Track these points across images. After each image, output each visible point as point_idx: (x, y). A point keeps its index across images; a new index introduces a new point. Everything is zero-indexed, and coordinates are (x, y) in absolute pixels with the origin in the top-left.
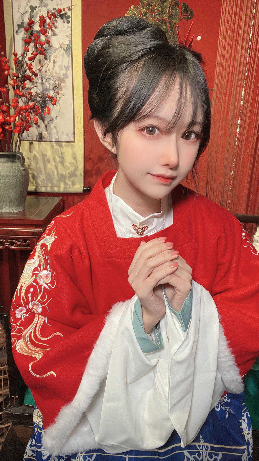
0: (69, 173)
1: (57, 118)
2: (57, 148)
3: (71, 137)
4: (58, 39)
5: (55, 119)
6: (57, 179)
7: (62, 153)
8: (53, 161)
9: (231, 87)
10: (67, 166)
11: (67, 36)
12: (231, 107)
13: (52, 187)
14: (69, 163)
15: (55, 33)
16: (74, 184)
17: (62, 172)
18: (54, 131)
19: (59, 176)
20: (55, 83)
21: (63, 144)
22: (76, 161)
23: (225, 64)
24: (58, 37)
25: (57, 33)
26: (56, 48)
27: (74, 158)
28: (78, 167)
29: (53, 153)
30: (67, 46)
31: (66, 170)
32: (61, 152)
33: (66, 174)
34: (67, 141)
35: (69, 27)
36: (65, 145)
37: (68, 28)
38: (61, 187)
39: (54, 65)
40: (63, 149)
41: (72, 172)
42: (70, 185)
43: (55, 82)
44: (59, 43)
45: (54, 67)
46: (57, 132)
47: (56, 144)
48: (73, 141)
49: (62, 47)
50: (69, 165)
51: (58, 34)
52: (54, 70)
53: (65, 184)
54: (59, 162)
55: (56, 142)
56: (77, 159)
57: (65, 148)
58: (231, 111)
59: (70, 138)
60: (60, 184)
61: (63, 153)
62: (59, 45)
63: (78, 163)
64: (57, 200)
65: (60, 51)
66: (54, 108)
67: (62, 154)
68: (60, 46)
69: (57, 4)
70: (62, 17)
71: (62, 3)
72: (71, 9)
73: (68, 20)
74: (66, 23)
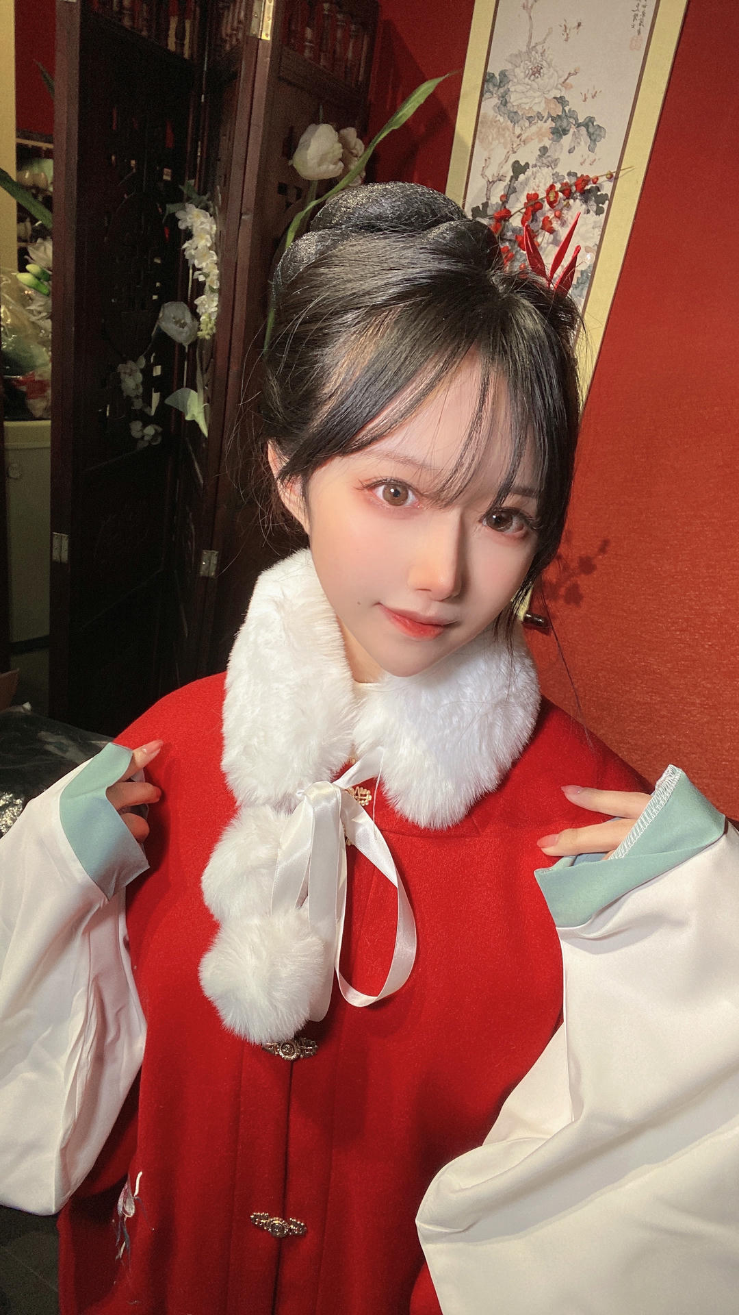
11: (587, 249)
15: (558, 237)
30: (580, 276)
35: (598, 225)
37: (593, 228)
69: (582, 160)
70: (586, 195)
71: (595, 160)
72: (616, 178)
73: (601, 205)
74: (594, 214)
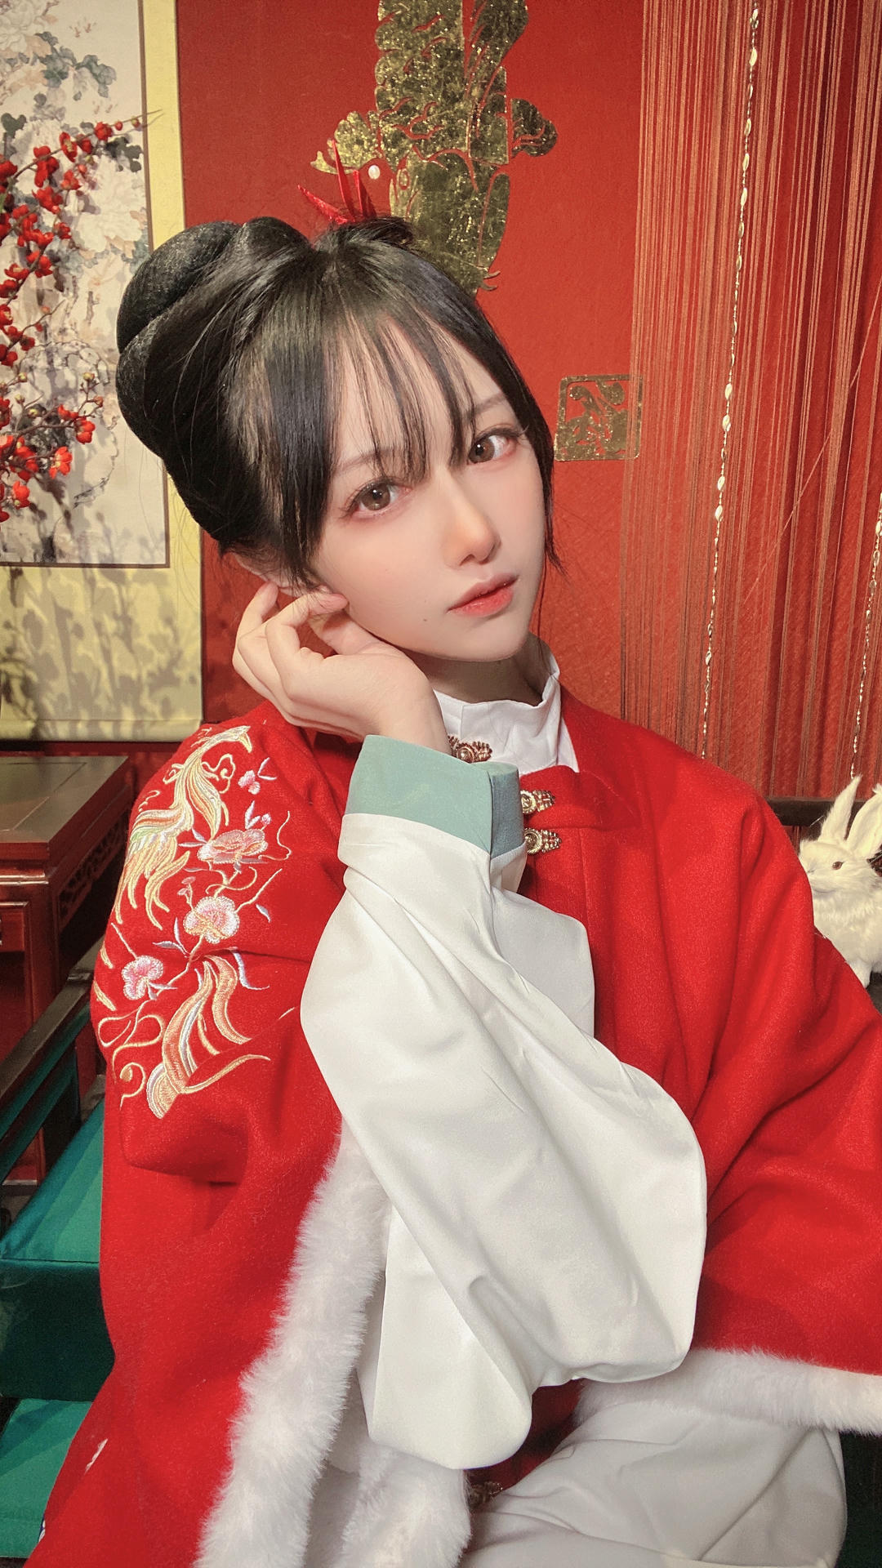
0: (151, 674)
1: (106, 487)
2: (110, 589)
3: (157, 547)
4: (101, 224)
5: (97, 490)
6: (111, 694)
7: (126, 605)
8: (94, 631)
9: (688, 369)
10: (143, 648)
11: (134, 215)
12: (692, 438)
13: (93, 723)
14: (152, 637)
15: (91, 204)
16: (167, 709)
17: (127, 672)
18: (96, 529)
19: (118, 684)
20: (98, 371)
21: (130, 572)
22: (175, 631)
23: (663, 293)
24: (100, 215)
25: (97, 204)
26: (96, 254)
27: (169, 621)
28: (180, 653)
29: (93, 603)
30: (134, 248)
31: (141, 663)
32: (122, 601)
33: (139, 678)
34: (142, 563)
35: (139, 183)
36: (136, 578)
37: (134, 188)
38: (123, 723)
39: (90, 309)
40: (127, 591)
41: (160, 669)
42: (153, 714)
43: (97, 366)
44: (107, 238)
45: (90, 315)
46: (107, 534)
47: (103, 573)
48: (164, 562)
49: (116, 251)
50: (149, 646)
51: (104, 208)
52: (92, 327)
53: (139, 710)
54: (116, 634)
55: (102, 566)
56: (178, 623)
57: (135, 586)
58: (691, 446)
59: (151, 552)
60: (119, 712)
61: (129, 604)
62: (105, 242)
63: (183, 641)
64: (110, 765)
65: (109, 264)
66: (93, 453)
67: (125, 611)
68: (109, 248)
69: (94, 107)
70: (113, 150)
71: (111, 106)
72: (145, 126)
73: (134, 160)
74: (130, 171)
